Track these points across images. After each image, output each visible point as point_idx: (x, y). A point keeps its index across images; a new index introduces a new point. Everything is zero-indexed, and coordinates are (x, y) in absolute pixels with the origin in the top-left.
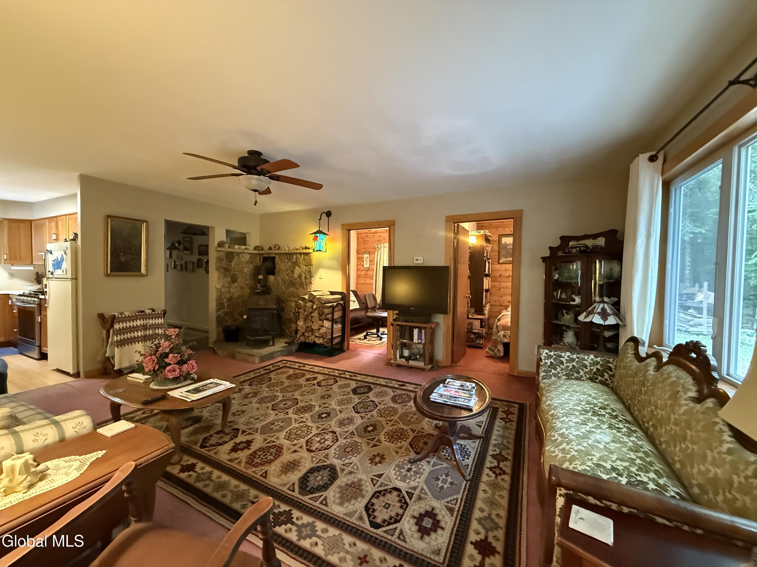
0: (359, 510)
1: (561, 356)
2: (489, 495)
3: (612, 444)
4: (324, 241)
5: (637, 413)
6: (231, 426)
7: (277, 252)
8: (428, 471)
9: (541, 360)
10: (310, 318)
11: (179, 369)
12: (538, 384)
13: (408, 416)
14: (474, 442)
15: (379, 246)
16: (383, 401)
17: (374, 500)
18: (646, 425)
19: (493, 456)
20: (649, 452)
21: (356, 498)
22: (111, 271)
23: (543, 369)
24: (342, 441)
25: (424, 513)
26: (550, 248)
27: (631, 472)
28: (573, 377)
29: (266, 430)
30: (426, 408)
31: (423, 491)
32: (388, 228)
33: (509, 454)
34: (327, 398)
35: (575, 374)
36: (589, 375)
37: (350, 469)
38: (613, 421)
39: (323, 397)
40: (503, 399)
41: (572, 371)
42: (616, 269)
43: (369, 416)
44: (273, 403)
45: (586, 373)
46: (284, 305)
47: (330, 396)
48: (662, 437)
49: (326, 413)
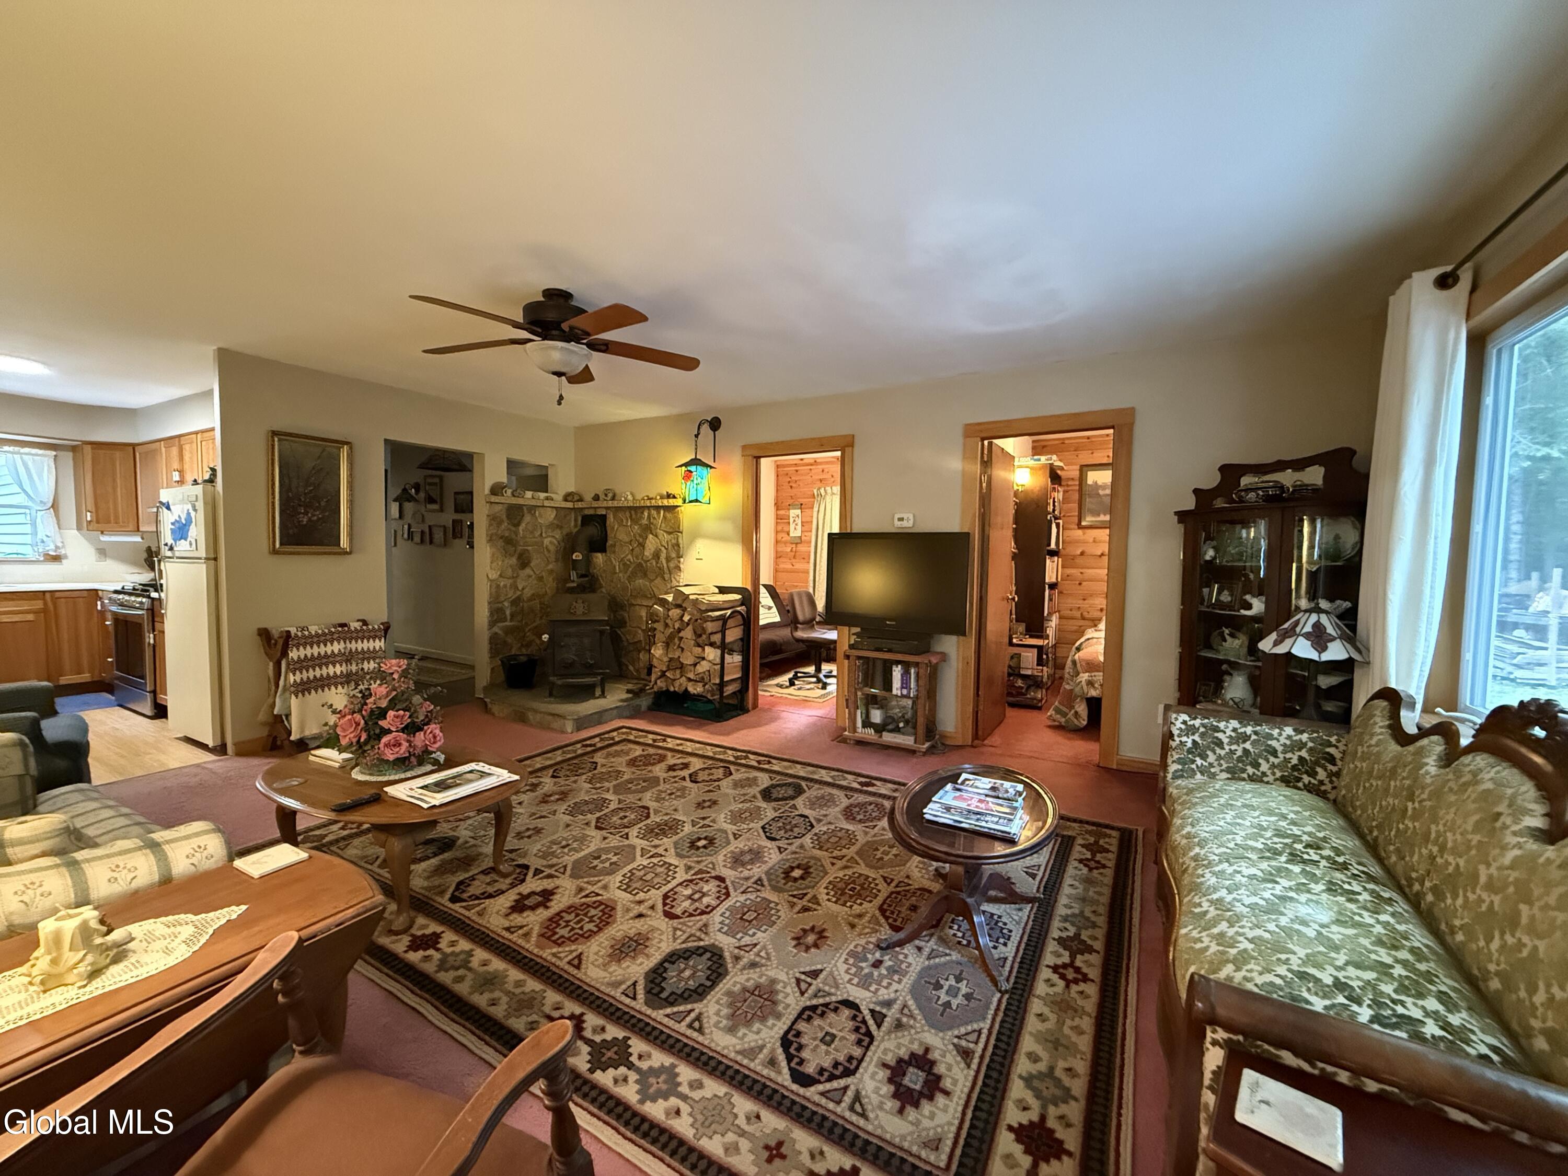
0: (768, 1045)
1: (1217, 729)
2: (1050, 1025)
3: (1334, 928)
4: (705, 481)
5: (1394, 858)
6: (513, 860)
7: (610, 504)
8: (919, 968)
9: (1171, 736)
10: (676, 640)
11: (408, 741)
12: (1165, 789)
13: (877, 849)
14: (1020, 910)
15: (822, 491)
16: (825, 816)
17: (802, 1026)
18: (1417, 887)
19: (1061, 941)
20: (1425, 949)
21: (763, 1019)
22: (281, 544)
23: (1176, 757)
24: (737, 898)
25: (906, 1058)
26: (1196, 492)
27: (1382, 993)
28: (1245, 775)
29: (580, 870)
30: (914, 835)
31: (906, 1011)
32: (838, 454)
33: (1096, 939)
34: (709, 807)
35: (1249, 768)
36: (1281, 770)
37: (752, 956)
38: (1338, 875)
39: (700, 805)
40: (1084, 818)
41: (1243, 762)
42: (1349, 537)
43: (793, 848)
44: (598, 815)
45: (1273, 766)
46: (626, 615)
47: (715, 803)
48: (1456, 917)
49: (705, 838)
